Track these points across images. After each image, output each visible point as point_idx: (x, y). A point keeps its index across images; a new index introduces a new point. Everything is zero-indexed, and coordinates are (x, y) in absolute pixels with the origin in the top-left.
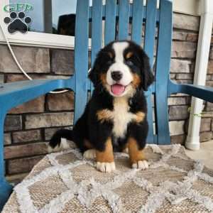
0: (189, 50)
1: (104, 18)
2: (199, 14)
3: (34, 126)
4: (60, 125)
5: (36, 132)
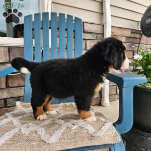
1: (42, 28)
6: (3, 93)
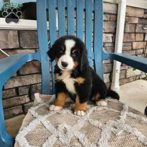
0: (112, 27)
2: (118, 2)
3: (10, 87)
4: (29, 84)
5: (13, 91)
6: (14, 81)
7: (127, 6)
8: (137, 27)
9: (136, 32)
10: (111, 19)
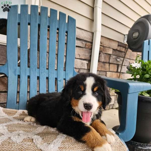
2: (93, 31)
7: (102, 36)
8: (111, 57)
9: (110, 62)
10: (86, 47)
